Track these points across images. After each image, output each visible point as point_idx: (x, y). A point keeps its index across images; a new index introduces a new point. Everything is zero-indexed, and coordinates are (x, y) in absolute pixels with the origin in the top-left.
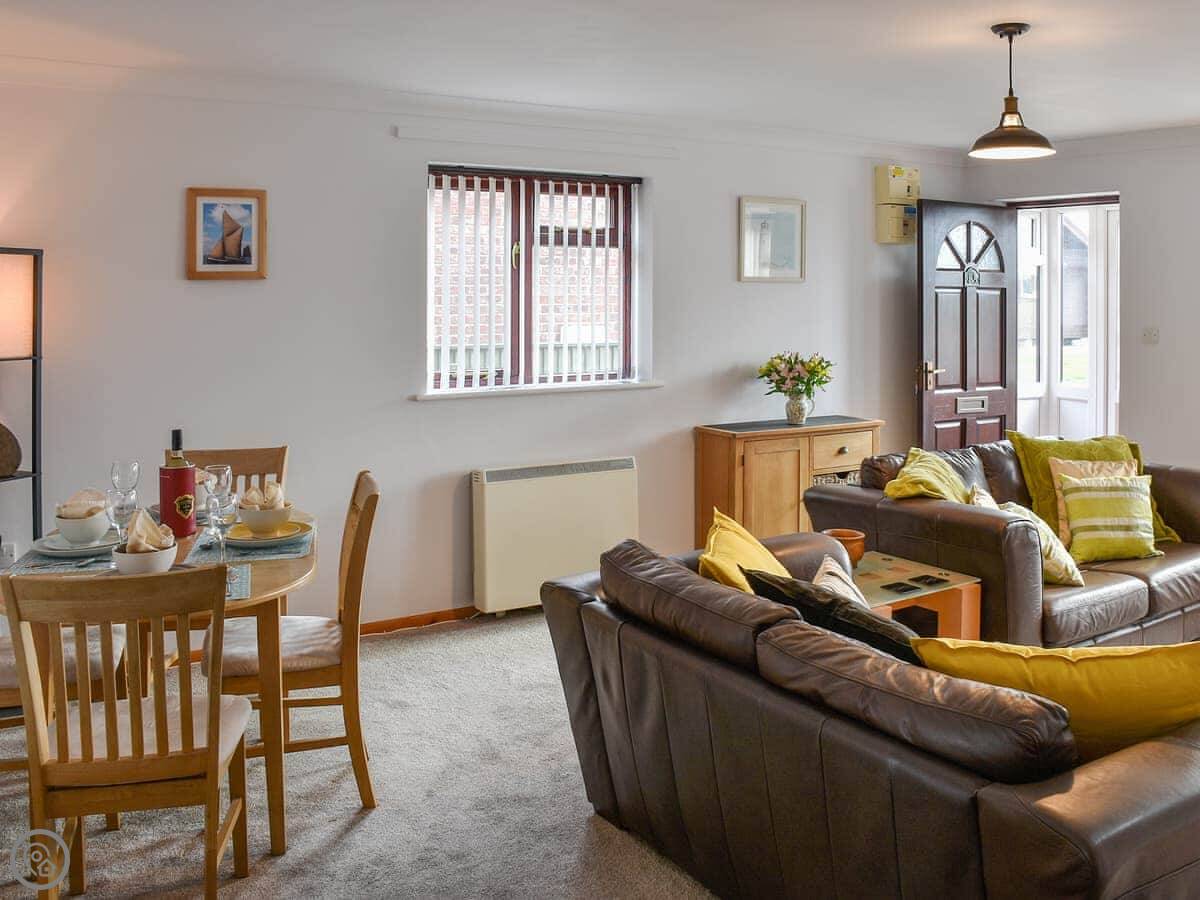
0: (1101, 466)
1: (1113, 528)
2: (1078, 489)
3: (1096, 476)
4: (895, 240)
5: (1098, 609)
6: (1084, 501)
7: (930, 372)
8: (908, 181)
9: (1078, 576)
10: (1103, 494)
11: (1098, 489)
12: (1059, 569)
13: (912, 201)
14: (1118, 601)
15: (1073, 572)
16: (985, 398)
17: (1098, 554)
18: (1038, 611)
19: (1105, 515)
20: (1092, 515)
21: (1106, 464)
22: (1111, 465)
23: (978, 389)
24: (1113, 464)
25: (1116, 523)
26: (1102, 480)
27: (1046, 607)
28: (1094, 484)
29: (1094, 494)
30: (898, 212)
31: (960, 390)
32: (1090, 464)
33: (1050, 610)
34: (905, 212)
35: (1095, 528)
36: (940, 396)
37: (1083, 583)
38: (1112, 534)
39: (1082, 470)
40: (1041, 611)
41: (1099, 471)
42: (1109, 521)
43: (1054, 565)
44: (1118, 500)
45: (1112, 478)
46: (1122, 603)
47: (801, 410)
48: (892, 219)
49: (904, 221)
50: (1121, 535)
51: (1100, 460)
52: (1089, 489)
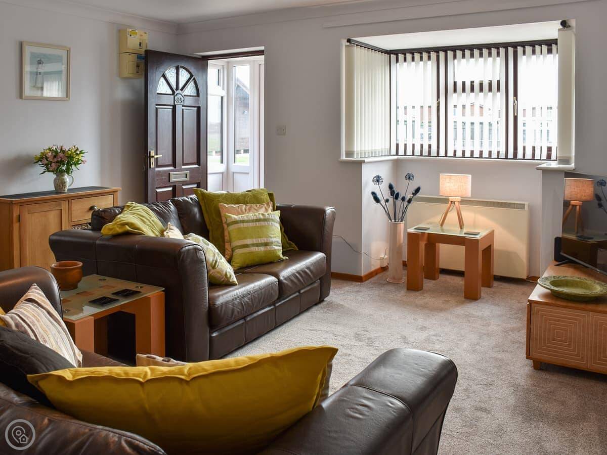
0: (250, 207)
1: (257, 245)
2: (236, 222)
3: (248, 213)
4: (131, 75)
5: (246, 299)
6: (239, 229)
7: (153, 157)
8: (140, 40)
9: (234, 279)
10: (251, 224)
11: (248, 221)
12: (221, 275)
13: (142, 51)
14: (259, 292)
15: (230, 276)
16: (188, 172)
17: (248, 262)
18: (206, 305)
19: (251, 237)
20: (245, 238)
21: (254, 206)
22: (256, 206)
23: (183, 167)
24: (258, 205)
25: (260, 242)
26: (251, 215)
27: (211, 302)
28: (246, 218)
29: (245, 225)
30: (133, 58)
31: (172, 168)
32: (244, 206)
33: (214, 303)
34: (138, 58)
35: (246, 246)
36: (159, 172)
37: (237, 283)
38: (256, 249)
39: (239, 210)
40: (207, 305)
41: (250, 210)
42: (255, 241)
43: (218, 272)
44: (261, 227)
45: (257, 214)
46: (261, 293)
47: (63, 183)
48: (129, 62)
49: (137, 64)
50: (262, 248)
51: (250, 203)
52: (243, 221)
